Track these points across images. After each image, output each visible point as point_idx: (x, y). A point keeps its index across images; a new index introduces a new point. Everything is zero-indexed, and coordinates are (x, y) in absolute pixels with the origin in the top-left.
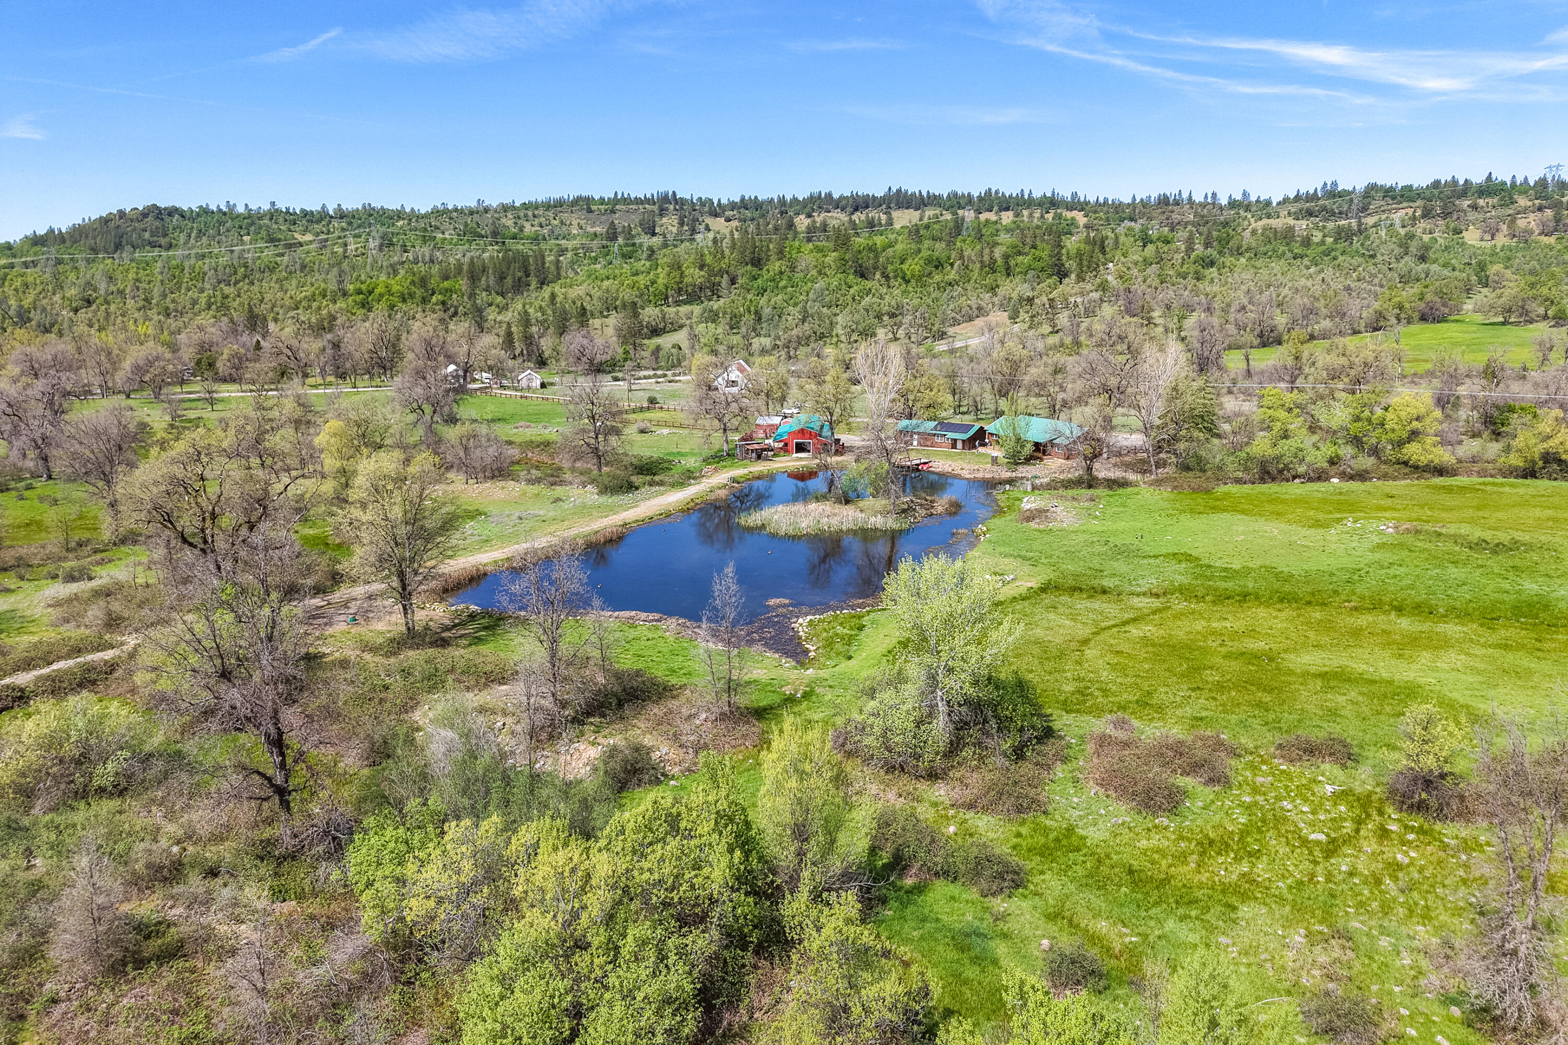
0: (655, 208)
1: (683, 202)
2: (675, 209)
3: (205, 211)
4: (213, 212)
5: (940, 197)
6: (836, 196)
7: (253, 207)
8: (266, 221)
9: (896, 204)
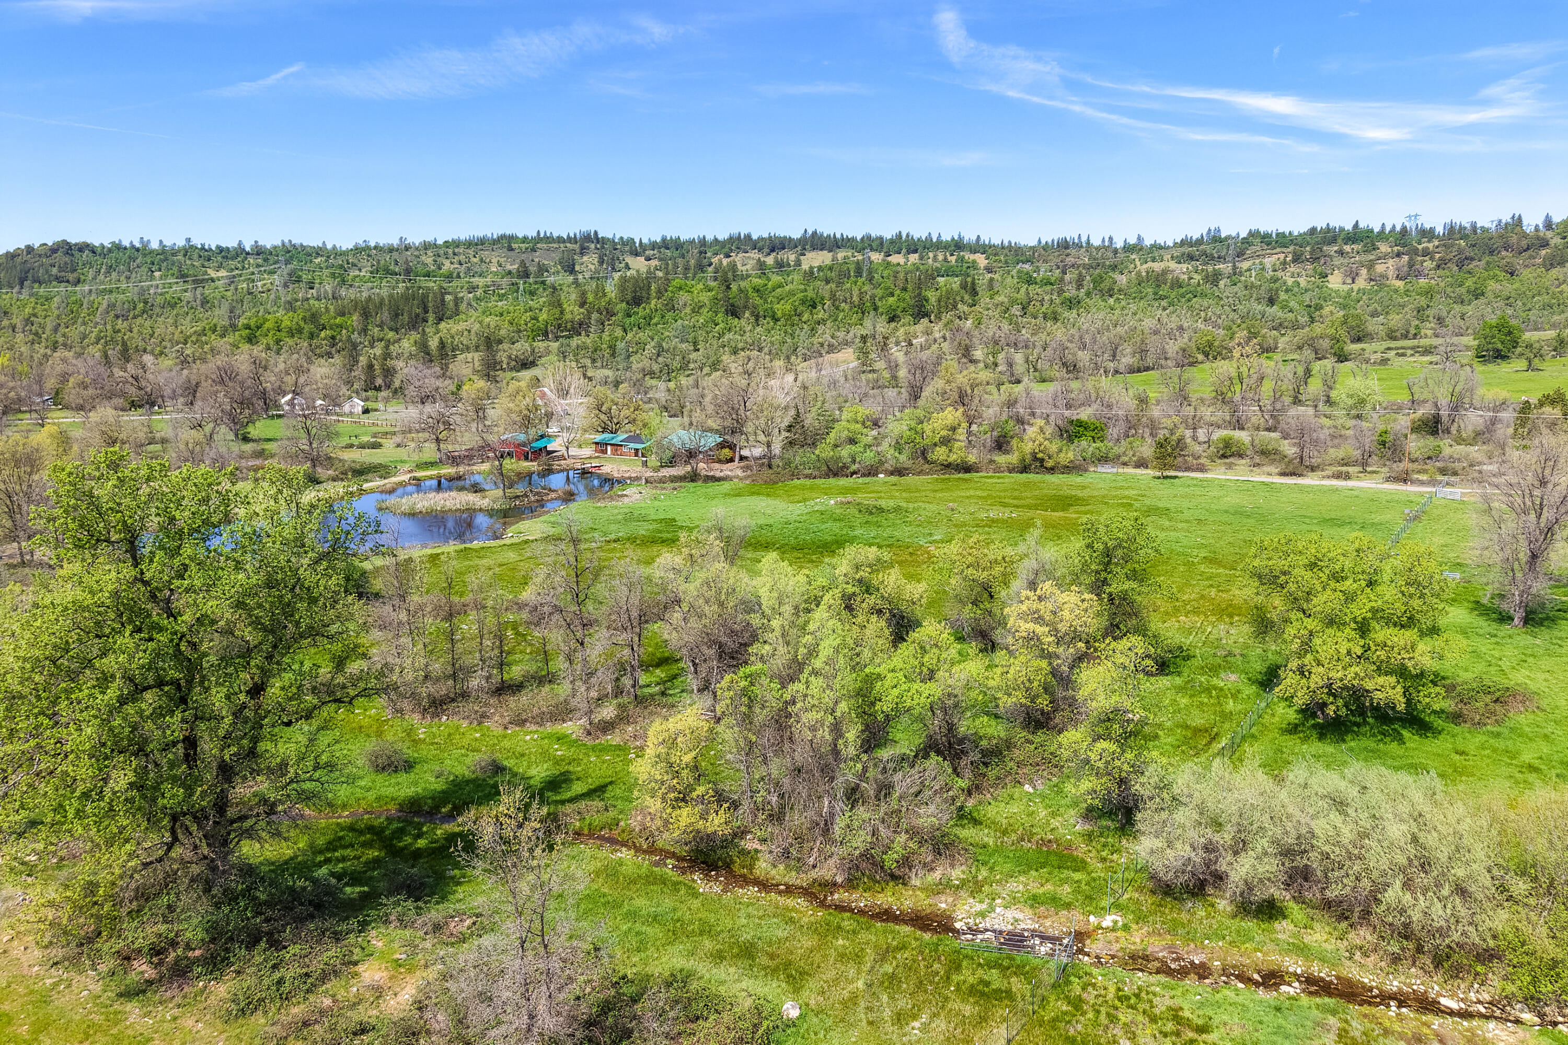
0: (577, 247)
1: (603, 241)
2: (597, 248)
3: (118, 247)
4: (125, 248)
6: (755, 237)
7: (168, 243)
8: (180, 257)
9: (811, 246)
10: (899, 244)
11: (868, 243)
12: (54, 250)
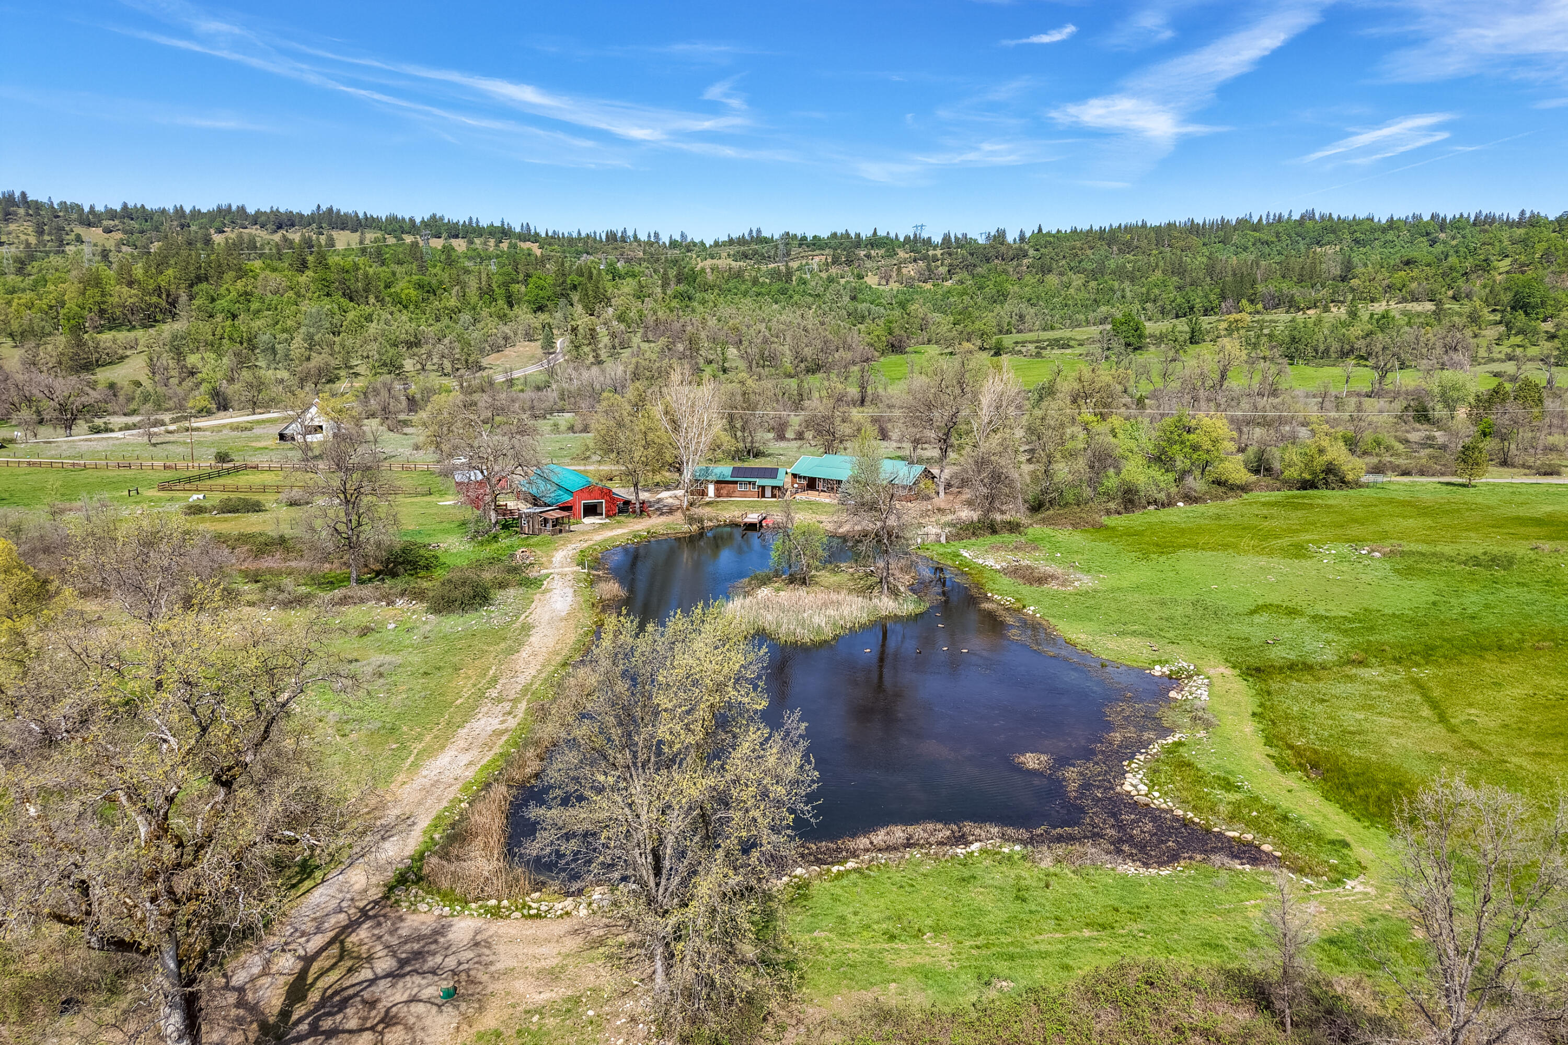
2: (28, 214)
5: (379, 220)
6: (251, 210)
9: (330, 225)
10: (435, 226)
11: (396, 226)
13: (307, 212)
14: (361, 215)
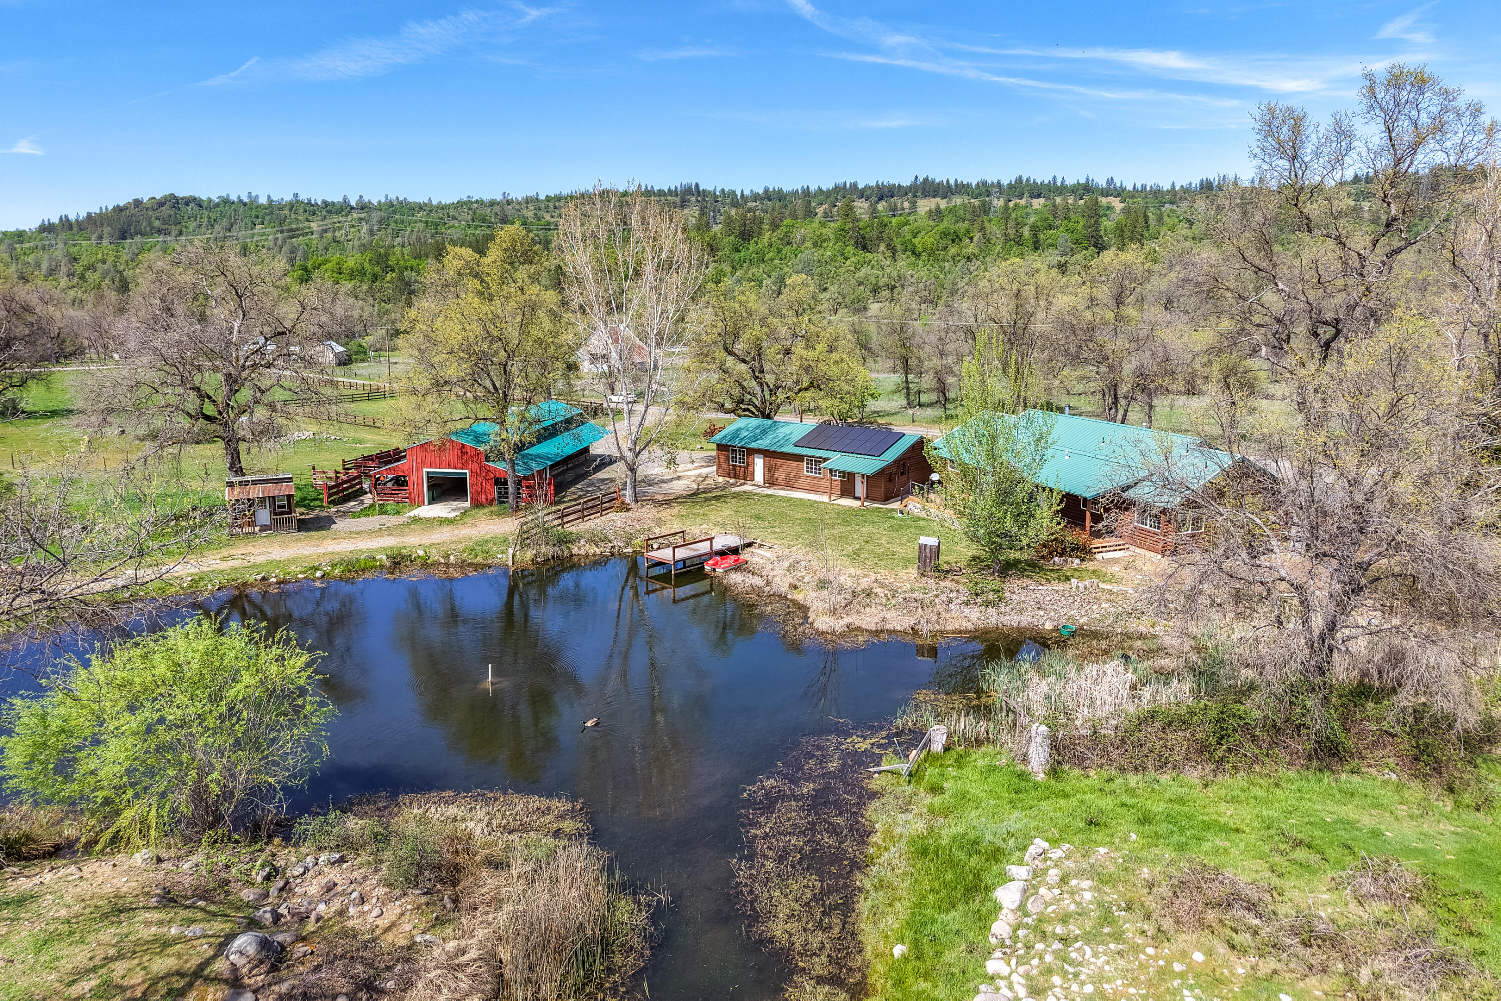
1: (705, 193)
2: (698, 201)
3: (226, 201)
4: (233, 203)
5: (968, 185)
6: (861, 186)
7: (275, 198)
8: (286, 212)
9: (923, 193)
10: (1020, 188)
11: (985, 189)
12: (161, 204)
13: (906, 182)
14: (952, 182)
